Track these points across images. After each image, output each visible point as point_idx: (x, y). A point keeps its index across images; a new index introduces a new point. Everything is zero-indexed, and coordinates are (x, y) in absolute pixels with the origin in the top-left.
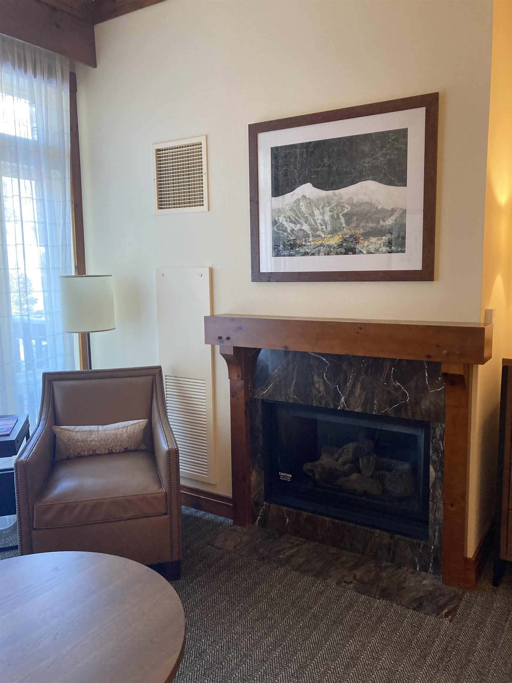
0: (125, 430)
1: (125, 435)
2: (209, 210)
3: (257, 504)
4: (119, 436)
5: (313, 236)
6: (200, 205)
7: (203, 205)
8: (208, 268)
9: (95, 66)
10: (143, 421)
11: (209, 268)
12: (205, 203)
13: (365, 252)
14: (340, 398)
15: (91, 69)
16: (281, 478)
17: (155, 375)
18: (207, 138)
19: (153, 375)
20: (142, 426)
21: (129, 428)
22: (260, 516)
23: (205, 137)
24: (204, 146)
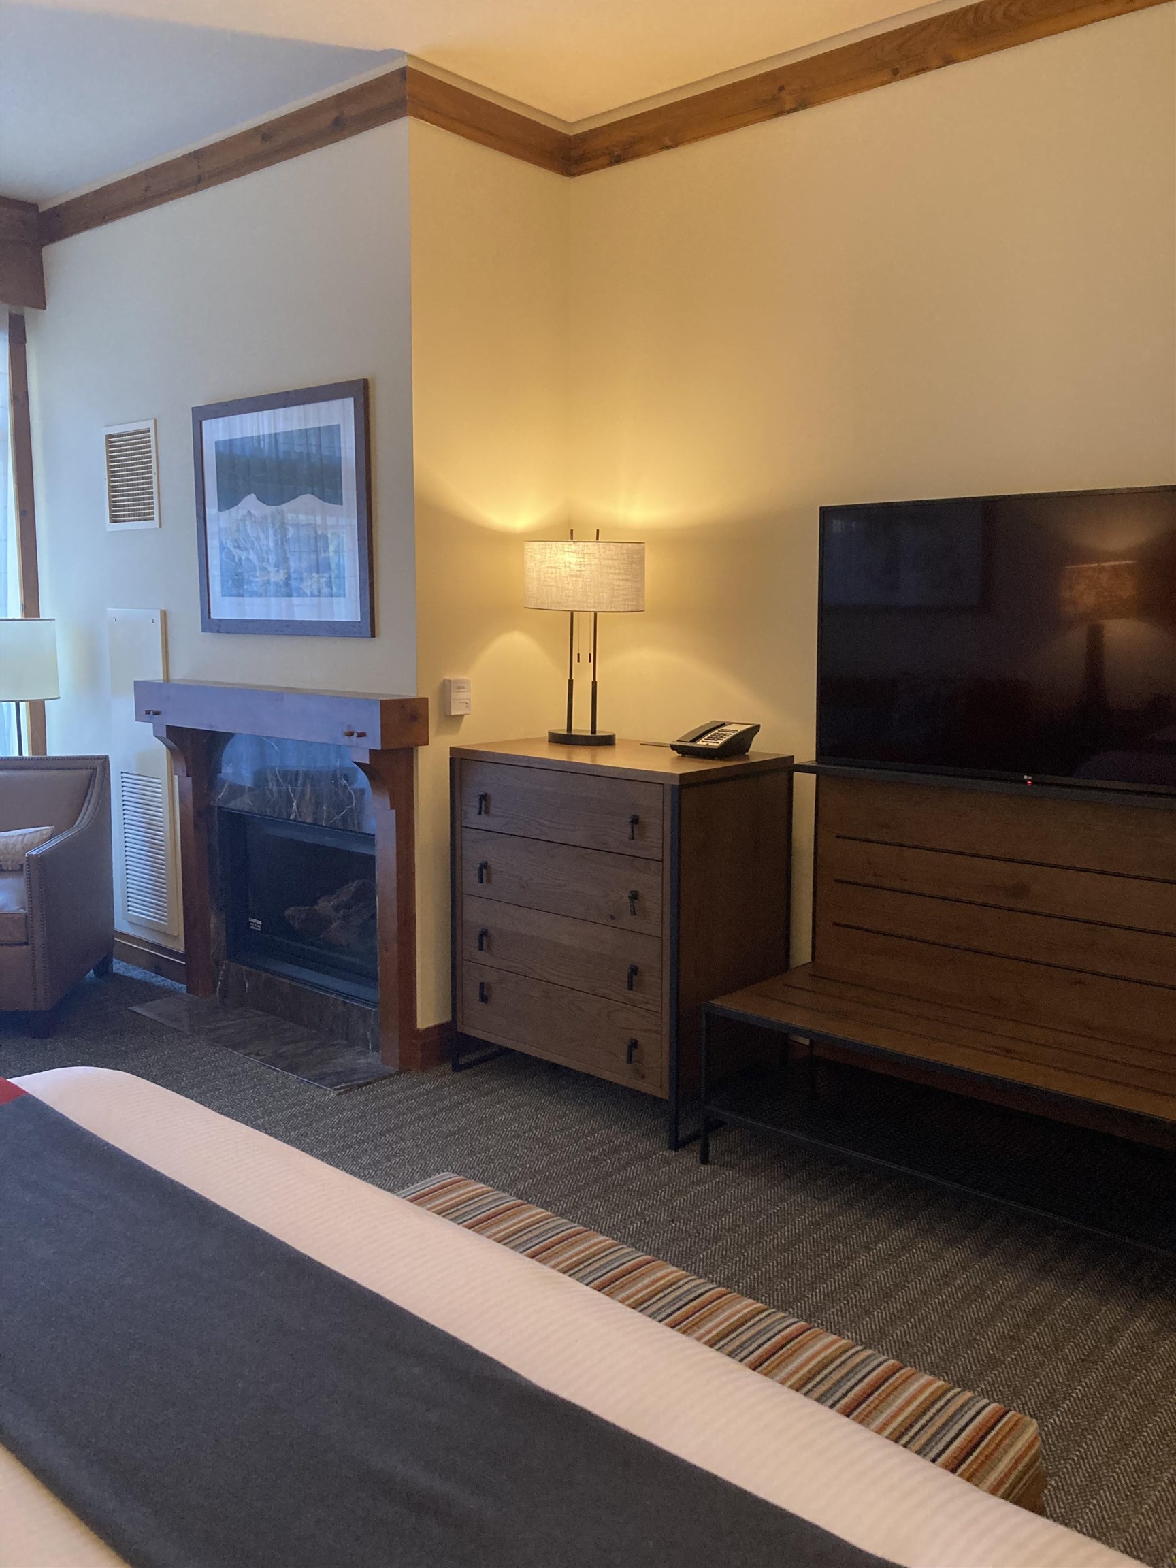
0: (20, 838)
1: (19, 847)
2: (160, 526)
3: (217, 963)
4: (10, 847)
5: (260, 569)
6: (150, 519)
7: (153, 519)
8: (159, 611)
9: (45, 308)
10: (48, 829)
11: (161, 611)
12: (156, 516)
13: (309, 594)
14: (291, 802)
15: (41, 311)
16: (252, 927)
17: (96, 769)
18: (155, 421)
19: (93, 769)
20: (46, 834)
21: (26, 837)
22: (220, 980)
23: (153, 421)
24: (152, 433)
